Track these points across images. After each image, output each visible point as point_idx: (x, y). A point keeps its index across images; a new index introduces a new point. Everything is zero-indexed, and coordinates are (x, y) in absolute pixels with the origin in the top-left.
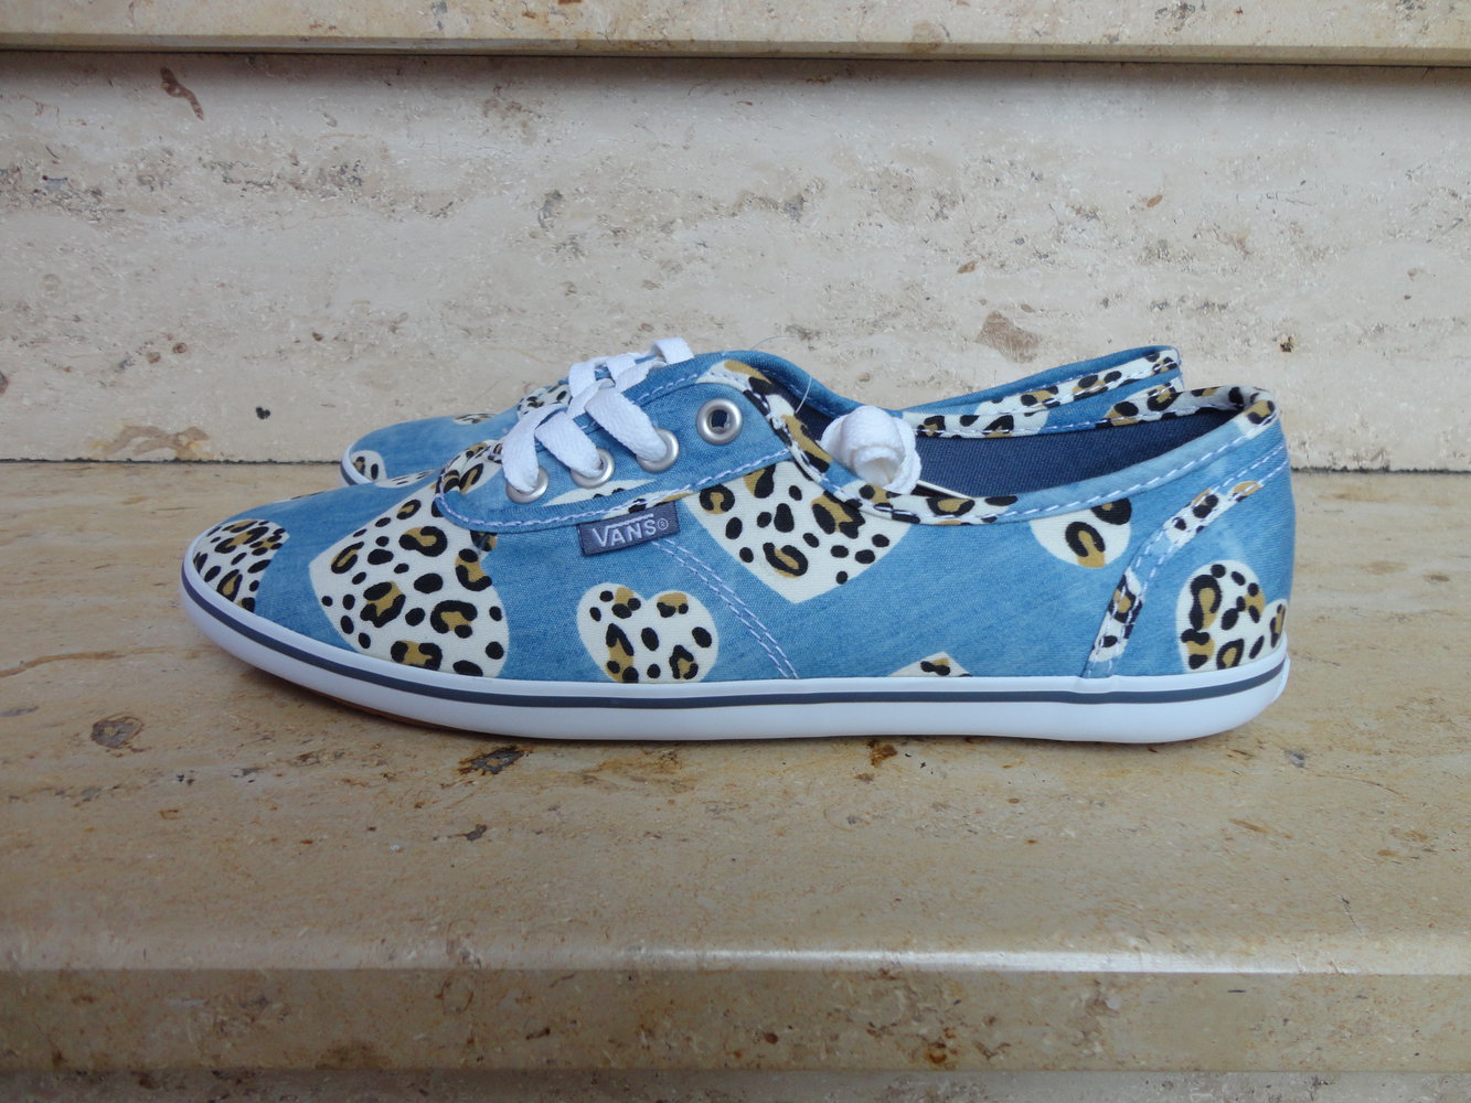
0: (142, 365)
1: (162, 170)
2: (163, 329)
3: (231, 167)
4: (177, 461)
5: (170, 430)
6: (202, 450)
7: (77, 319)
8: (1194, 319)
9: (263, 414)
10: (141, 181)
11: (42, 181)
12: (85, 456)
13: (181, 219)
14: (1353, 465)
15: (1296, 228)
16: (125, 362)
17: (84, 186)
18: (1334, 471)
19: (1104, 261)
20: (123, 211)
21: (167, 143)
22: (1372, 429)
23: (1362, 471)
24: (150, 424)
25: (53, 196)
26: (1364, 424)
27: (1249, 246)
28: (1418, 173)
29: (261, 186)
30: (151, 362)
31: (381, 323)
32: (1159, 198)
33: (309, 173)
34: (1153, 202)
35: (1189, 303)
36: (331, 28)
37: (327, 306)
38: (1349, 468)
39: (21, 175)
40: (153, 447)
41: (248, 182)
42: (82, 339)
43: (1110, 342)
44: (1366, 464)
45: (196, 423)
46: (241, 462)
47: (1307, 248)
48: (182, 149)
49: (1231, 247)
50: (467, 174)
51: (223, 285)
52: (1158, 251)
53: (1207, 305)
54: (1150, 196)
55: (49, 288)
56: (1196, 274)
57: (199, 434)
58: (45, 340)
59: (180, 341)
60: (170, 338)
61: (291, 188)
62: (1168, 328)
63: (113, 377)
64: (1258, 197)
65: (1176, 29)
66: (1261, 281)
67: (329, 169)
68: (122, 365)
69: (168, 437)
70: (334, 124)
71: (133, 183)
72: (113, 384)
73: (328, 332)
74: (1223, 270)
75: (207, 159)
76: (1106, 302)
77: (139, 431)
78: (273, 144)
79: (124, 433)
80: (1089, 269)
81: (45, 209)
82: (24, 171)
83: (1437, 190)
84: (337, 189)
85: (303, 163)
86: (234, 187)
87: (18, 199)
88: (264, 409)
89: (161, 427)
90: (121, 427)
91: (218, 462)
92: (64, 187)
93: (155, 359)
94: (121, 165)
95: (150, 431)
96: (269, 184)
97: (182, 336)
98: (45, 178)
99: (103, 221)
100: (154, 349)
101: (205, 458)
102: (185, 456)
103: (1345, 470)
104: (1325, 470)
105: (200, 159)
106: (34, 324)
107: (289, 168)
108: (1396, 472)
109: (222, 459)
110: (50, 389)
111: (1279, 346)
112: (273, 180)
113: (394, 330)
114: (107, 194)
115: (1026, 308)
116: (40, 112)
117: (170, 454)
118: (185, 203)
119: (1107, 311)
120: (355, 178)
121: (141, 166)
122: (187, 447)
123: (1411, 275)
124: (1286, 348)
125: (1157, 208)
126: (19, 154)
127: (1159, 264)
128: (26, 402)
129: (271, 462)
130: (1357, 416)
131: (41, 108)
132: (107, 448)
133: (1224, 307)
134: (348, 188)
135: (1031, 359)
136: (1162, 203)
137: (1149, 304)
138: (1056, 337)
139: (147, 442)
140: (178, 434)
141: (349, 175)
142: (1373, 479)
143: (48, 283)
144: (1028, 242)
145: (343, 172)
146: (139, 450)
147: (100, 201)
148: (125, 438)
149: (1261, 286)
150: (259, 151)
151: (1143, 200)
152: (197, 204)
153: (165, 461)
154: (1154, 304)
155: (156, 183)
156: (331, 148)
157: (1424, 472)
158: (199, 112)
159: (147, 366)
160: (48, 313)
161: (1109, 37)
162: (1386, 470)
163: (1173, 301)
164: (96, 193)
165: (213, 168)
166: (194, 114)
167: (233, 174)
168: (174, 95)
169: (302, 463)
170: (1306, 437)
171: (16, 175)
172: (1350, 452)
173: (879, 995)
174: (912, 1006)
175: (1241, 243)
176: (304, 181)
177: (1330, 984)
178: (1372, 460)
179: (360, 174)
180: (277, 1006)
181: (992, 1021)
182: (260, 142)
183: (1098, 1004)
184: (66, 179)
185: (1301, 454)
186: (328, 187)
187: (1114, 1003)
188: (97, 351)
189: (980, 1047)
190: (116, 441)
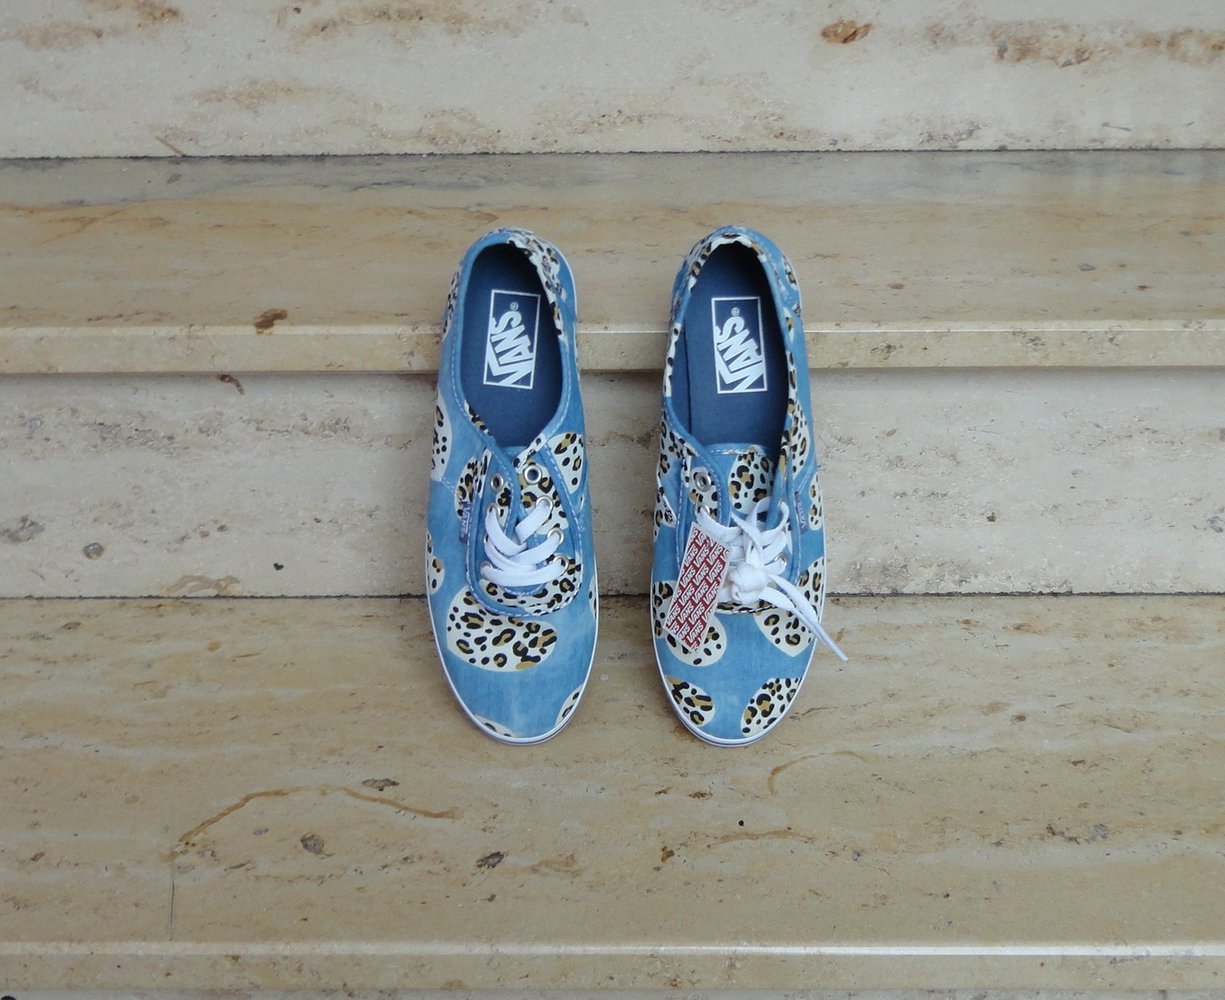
0: (196, 540)
1: (215, 424)
2: (212, 517)
3: (262, 422)
4: (217, 597)
5: (214, 577)
6: (235, 590)
7: (153, 512)
8: (925, 503)
9: (278, 567)
10: (201, 431)
11: (134, 432)
12: (154, 594)
13: (227, 452)
14: (1046, 591)
15: (990, 448)
16: (185, 537)
17: (162, 434)
18: (1034, 594)
19: (860, 469)
20: (187, 448)
21: (218, 409)
22: (1057, 568)
23: (1055, 594)
24: (199, 574)
25: (141, 440)
26: (1050, 565)
27: (959, 458)
28: (1071, 414)
29: (281, 432)
30: (203, 537)
31: (362, 511)
32: (895, 431)
33: (314, 425)
34: (890, 434)
35: (921, 493)
36: (340, 366)
37: (325, 501)
38: (1043, 592)
39: (120, 428)
40: (202, 588)
41: (273, 431)
42: (156, 524)
43: (867, 517)
44: (1055, 590)
45: (231, 573)
46: (262, 597)
47: (999, 459)
48: (229, 412)
49: (947, 459)
50: (422, 423)
51: (253, 491)
52: (897, 462)
53: (933, 494)
54: (888, 430)
55: (136, 494)
56: (924, 475)
57: (233, 580)
58: (131, 524)
59: (223, 524)
61: (302, 434)
62: (907, 508)
63: (176, 546)
64: (963, 430)
65: (885, 359)
66: (970, 479)
67: (327, 422)
68: (183, 539)
69: (212, 582)
70: (332, 396)
71: (196, 432)
72: (175, 550)
73: (325, 517)
74: (943, 473)
75: (246, 417)
76: (863, 493)
77: (193, 578)
78: (290, 409)
79: (182, 579)
80: (850, 474)
81: (135, 448)
82: (122, 426)
83: (1085, 423)
84: (333, 434)
85: (310, 419)
86: (263, 433)
87: (117, 442)
88: (279, 564)
89: (208, 576)
90: (180, 576)
91: (246, 597)
92: (149, 435)
93: (205, 535)
94: (188, 422)
95: (199, 578)
96: (287, 431)
97: (224, 521)
99: (174, 455)
100: (205, 529)
101: (237, 595)
102: (223, 593)
103: (1041, 594)
104: (1026, 594)
105: (241, 418)
106: (124, 515)
107: (301, 422)
108: (1078, 594)
109: (249, 595)
110: (133, 554)
111: (986, 520)
112: (290, 429)
113: (370, 516)
114: (178, 439)
117: (212, 592)
118: (229, 443)
119: (864, 498)
120: (345, 427)
121: (201, 422)
122: (225, 588)
123: (1074, 474)
124: (992, 519)
125: (893, 437)
126: (120, 417)
127: (898, 470)
128: (116, 561)
129: (283, 597)
130: (1045, 560)
131: (136, 390)
132: (169, 590)
133: (945, 495)
134: (340, 433)
136: (896, 434)
137: (893, 494)
139: (197, 585)
140: (219, 580)
141: (341, 425)
142: (1063, 600)
143: (136, 490)
145: (337, 423)
146: (191, 590)
147: (172, 443)
148: (182, 583)
149: (970, 482)
150: (281, 413)
151: (884, 432)
152: (238, 444)
153: (209, 598)
154: (896, 495)
155: (211, 432)
156: (329, 410)
157: (1098, 594)
158: (241, 391)
159: (200, 540)
160: (134, 509)
161: (842, 364)
162: (1070, 594)
163: (910, 492)
164: (171, 438)
165: (249, 423)
166: (238, 393)
167: (263, 426)
168: (225, 381)
169: (305, 597)
170: (1011, 574)
171: (117, 429)
172: (1043, 583)
173: (650, 963)
174: (663, 967)
175: (953, 456)
176: (310, 429)
177: (819, 958)
178: (1060, 587)
179: (349, 425)
180: (428, 968)
181: (693, 972)
182: (281, 407)
183: (732, 966)
184: (150, 430)
185: (1006, 584)
186: (327, 432)
187: (738, 965)
188: (165, 531)
189: (690, 981)
190: (176, 585)
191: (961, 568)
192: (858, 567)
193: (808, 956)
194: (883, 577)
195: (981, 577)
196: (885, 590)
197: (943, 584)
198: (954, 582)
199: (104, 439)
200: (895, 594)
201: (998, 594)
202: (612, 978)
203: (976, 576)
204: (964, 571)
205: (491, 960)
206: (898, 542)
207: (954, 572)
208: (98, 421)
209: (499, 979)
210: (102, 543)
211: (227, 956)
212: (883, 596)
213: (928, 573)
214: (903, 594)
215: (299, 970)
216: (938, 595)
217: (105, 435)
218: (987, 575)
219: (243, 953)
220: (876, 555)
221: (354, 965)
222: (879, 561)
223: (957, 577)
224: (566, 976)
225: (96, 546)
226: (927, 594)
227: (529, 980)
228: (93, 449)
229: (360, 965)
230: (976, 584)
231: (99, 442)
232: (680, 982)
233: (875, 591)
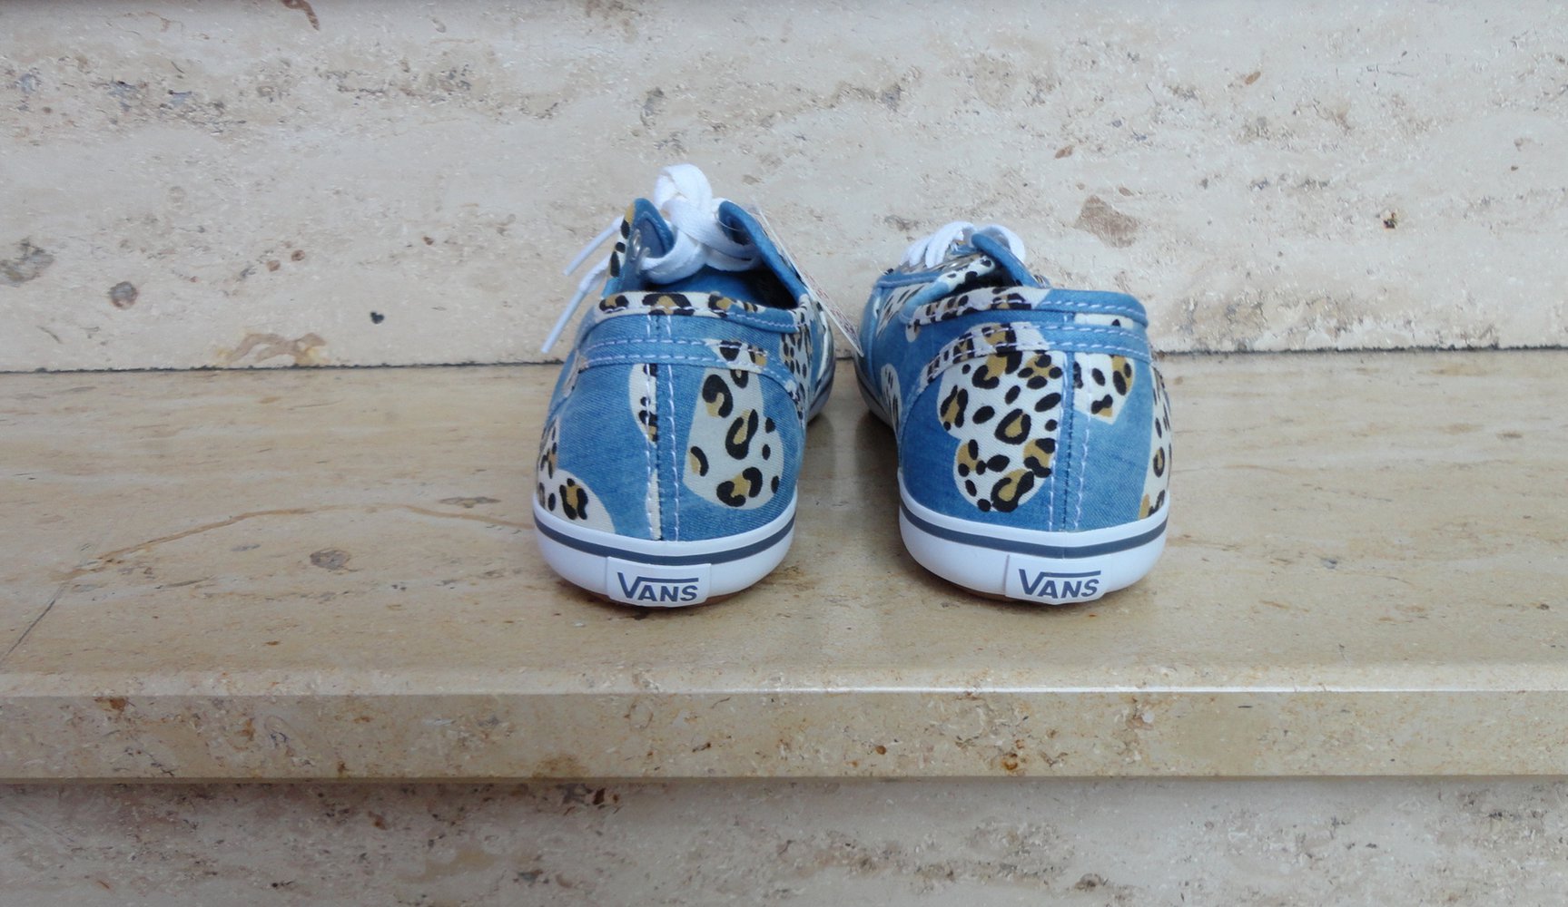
0: (262, 272)
1: (280, 81)
2: (282, 237)
3: (345, 76)
4: (296, 367)
5: (289, 336)
6: (319, 355)
7: (202, 230)
8: (1295, 198)
9: (377, 318)
10: (261, 93)
11: (167, 96)
12: (210, 363)
13: (299, 128)
14: (1460, 344)
15: (1398, 101)
16: (247, 270)
17: (207, 99)
18: (1442, 350)
19: (1202, 141)
20: (244, 122)
21: (285, 55)
22: (1480, 305)
23: (1470, 349)
24: (270, 331)
25: (177, 110)
26: (1471, 301)
27: (1350, 121)
28: (1523, 39)
29: (373, 93)
30: (272, 270)
31: (490, 225)
32: (1258, 74)
33: (419, 79)
34: (1251, 79)
35: (1290, 181)
37: (438, 210)
38: (1456, 346)
39: (148, 90)
40: (273, 353)
41: (362, 90)
42: (207, 249)
43: (1209, 223)
44: (1474, 342)
45: (313, 329)
46: (356, 367)
47: (1410, 121)
48: (299, 59)
49: (1332, 123)
50: (572, 75)
51: (337, 192)
52: (1257, 129)
53: (1308, 182)
54: (1248, 72)
55: (176, 200)
56: (1296, 151)
57: (316, 340)
58: (172, 251)
59: (299, 249)
60: (289, 245)
61: (402, 94)
62: (1268, 208)
63: (234, 286)
64: (1359, 70)
66: (1363, 156)
67: (438, 74)
68: (244, 274)
69: (287, 344)
70: (443, 29)
71: (253, 95)
72: (235, 293)
73: (438, 235)
74: (1324, 146)
75: (323, 68)
76: (1205, 183)
77: (260, 338)
78: (385, 52)
79: (246, 340)
80: (1188, 150)
81: (171, 123)
82: (151, 87)
83: (1543, 56)
84: (446, 94)
85: (414, 69)
86: (350, 96)
87: (145, 114)
88: (378, 313)
89: (281, 334)
90: (242, 335)
91: (334, 367)
92: (189, 101)
93: (274, 267)
94: (242, 77)
95: (271, 338)
96: (381, 92)
97: (300, 244)
98: (171, 93)
99: (226, 133)
100: (273, 257)
101: (322, 363)
102: (303, 362)
103: (1452, 349)
104: (1432, 349)
105: (316, 69)
106: (162, 235)
107: (401, 76)
108: (1506, 349)
109: (338, 364)
110: (178, 299)
111: (1382, 223)
112: (386, 87)
113: (501, 231)
114: (229, 107)
115: (1124, 191)
116: (166, 28)
117: (289, 360)
118: (302, 113)
119: (1207, 191)
120: (464, 82)
121: (261, 78)
122: (305, 353)
123: (1517, 145)
124: (1390, 224)
125: (1255, 85)
126: (146, 70)
127: (1258, 142)
128: (155, 312)
129: (385, 366)
130: (1464, 292)
131: (166, 24)
132: (230, 356)
133: (1325, 184)
134: (457, 93)
135: (1130, 243)
136: (1260, 79)
137: (1249, 183)
138: (1155, 220)
139: (267, 349)
140: (296, 341)
142: (1482, 359)
143: (175, 195)
144: (1125, 124)
145: (452, 77)
146: (260, 357)
147: (222, 113)
148: (246, 347)
149: (1362, 161)
150: (371, 59)
151: (1242, 77)
152: (314, 114)
153: (285, 368)
154: (1254, 183)
155: (275, 94)
156: (440, 53)
157: (1535, 349)
158: (315, 22)
159: (268, 274)
160: (174, 225)
162: (1495, 348)
163: (1274, 180)
164: (219, 106)
165: (328, 77)
166: (310, 25)
167: (347, 82)
168: (292, 7)
169: (414, 366)
170: (1411, 316)
171: (144, 91)
172: (1457, 330)
173: (964, 713)
174: (990, 722)
175: (1341, 118)
176: (414, 87)
177: (1319, 700)
178: (1481, 338)
179: (468, 78)
180: (505, 725)
181: (1053, 733)
182: (372, 50)
183: (1136, 718)
184: (190, 93)
185: (1406, 334)
186: (438, 92)
187: (1148, 717)
188: (220, 261)
189: (1044, 756)
190: (238, 349)
191: (1340, 306)
192: (1192, 307)
193: (1296, 697)
194: (1226, 323)
195: (1368, 322)
196: (1228, 346)
197: (1312, 334)
198: (1328, 331)
199: (126, 108)
200: (1243, 351)
201: (1389, 351)
202: (882, 750)
203: (1361, 321)
204: (1344, 310)
205: (634, 707)
206: (1250, 265)
207: (1327, 315)
208: (118, 78)
209: (650, 754)
210: (134, 282)
211: (99, 700)
212: (1226, 354)
213: (1292, 316)
214: (1253, 352)
215: (249, 733)
216: (1303, 352)
217: (127, 102)
218: (1377, 318)
219: (132, 692)
220: (1219, 288)
221: (356, 721)
222: (1222, 296)
223: (1333, 323)
224: (788, 745)
225: (127, 287)
226: (1287, 352)
227: (713, 754)
228: (111, 126)
229: (367, 719)
230: (1359, 335)
231: (119, 113)
232: (1024, 761)
233: (1213, 346)
